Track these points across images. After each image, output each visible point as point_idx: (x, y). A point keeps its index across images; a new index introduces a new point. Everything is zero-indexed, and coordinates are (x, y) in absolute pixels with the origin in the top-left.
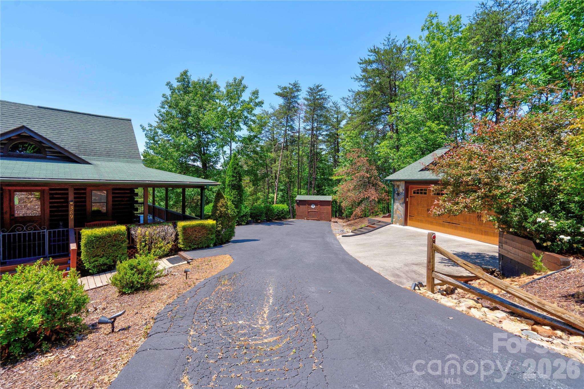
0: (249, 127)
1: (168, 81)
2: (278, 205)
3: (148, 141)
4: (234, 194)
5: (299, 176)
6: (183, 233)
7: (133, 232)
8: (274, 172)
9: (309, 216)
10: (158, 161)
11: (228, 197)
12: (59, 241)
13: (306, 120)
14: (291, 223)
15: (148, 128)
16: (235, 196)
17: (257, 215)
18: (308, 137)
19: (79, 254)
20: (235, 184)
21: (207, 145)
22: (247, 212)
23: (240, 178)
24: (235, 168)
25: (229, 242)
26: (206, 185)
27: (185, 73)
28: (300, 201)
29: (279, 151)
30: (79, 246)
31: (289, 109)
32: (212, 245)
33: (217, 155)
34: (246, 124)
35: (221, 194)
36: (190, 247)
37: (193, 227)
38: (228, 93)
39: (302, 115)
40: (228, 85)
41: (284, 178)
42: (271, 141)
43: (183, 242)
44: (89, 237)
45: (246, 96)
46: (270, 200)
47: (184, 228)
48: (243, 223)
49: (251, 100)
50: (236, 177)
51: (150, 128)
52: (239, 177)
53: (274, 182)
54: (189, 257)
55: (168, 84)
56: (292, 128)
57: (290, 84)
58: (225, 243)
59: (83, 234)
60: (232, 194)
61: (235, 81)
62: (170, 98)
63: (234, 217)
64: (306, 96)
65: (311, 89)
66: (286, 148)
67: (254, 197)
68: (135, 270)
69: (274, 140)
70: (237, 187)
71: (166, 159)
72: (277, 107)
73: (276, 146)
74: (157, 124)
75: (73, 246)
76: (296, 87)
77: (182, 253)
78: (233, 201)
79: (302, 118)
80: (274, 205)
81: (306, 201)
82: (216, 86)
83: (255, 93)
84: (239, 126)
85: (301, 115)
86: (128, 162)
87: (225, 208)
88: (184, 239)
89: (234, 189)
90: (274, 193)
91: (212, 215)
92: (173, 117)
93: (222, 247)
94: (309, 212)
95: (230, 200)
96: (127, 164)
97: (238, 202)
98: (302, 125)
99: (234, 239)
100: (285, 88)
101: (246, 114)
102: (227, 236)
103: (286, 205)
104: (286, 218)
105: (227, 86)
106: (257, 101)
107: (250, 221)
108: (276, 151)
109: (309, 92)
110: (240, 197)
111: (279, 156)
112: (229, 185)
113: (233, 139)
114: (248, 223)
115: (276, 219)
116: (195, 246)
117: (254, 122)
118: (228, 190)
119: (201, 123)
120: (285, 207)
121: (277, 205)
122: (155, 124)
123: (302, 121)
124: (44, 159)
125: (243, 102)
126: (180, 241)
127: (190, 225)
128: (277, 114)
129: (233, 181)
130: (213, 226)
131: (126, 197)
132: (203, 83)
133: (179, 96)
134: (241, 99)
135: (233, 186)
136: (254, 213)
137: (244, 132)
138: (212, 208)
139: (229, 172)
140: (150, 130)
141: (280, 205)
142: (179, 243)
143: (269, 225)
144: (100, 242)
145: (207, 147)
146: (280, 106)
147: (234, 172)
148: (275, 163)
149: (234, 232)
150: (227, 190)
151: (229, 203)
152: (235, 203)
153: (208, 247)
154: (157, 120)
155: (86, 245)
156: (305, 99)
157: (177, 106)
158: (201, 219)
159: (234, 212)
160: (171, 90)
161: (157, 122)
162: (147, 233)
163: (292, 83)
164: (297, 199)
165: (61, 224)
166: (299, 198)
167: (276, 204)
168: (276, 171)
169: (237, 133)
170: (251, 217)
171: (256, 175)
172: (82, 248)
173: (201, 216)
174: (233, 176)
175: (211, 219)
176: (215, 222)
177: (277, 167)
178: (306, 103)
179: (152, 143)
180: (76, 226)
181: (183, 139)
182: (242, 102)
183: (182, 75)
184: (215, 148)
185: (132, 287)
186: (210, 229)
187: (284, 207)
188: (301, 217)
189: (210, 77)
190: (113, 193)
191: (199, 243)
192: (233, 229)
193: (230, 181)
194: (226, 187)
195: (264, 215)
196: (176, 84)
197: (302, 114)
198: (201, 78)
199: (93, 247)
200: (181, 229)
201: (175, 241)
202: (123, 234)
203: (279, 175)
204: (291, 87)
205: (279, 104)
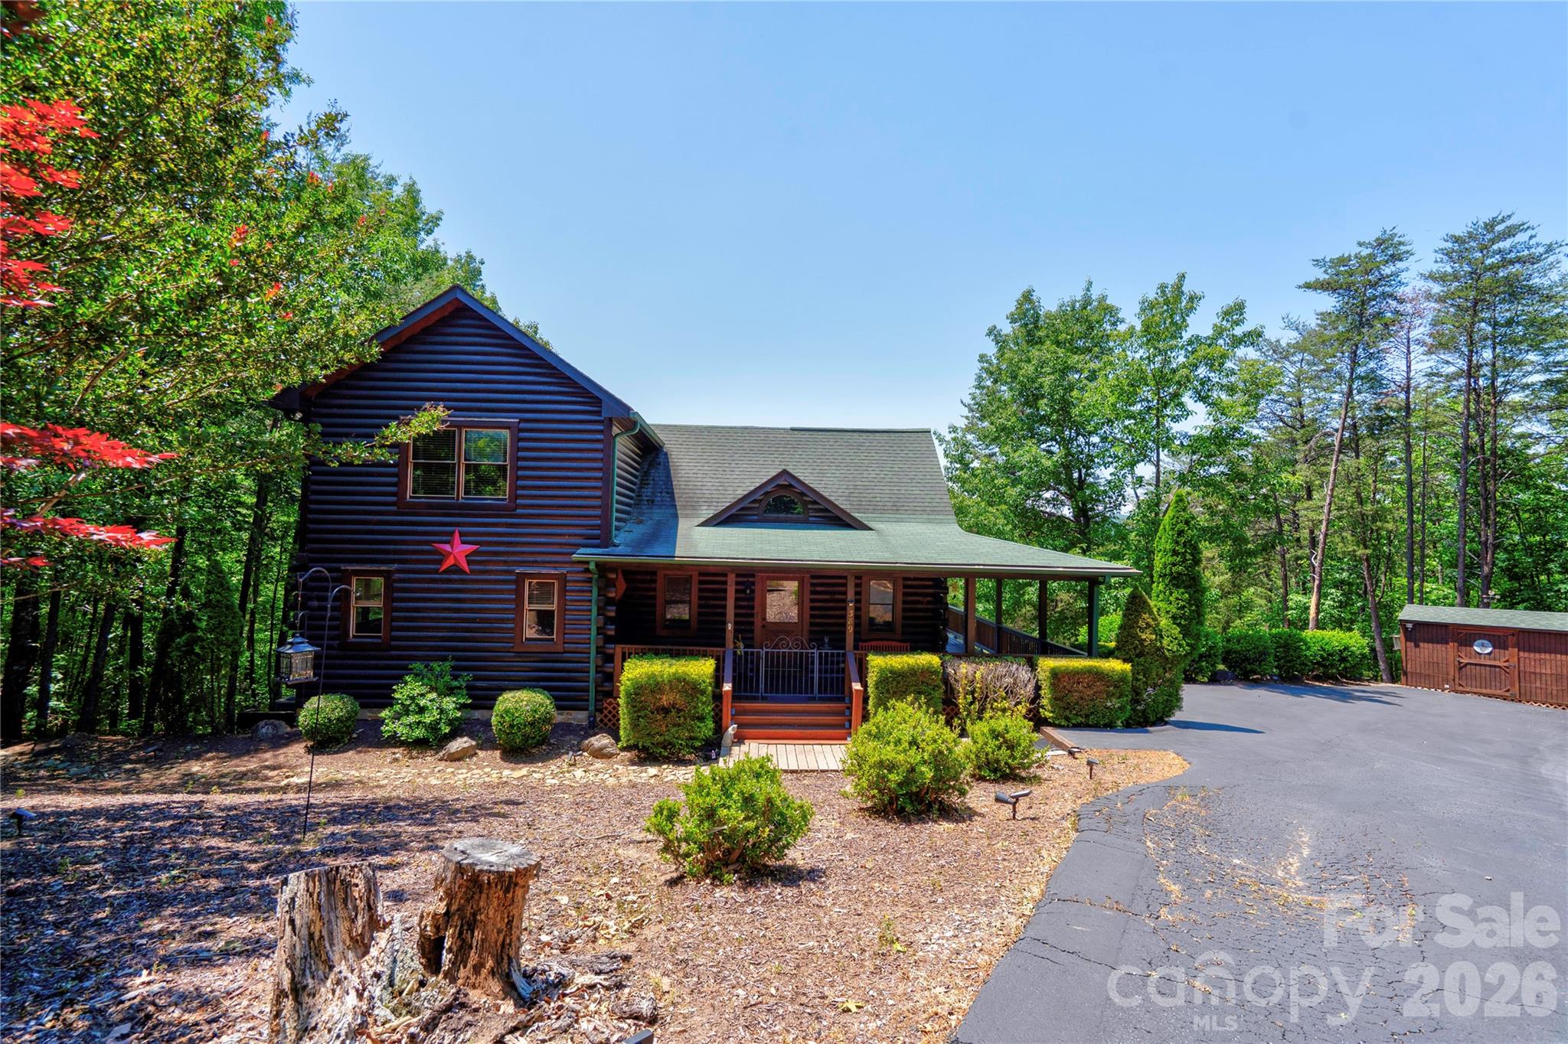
0: (1213, 404)
1: (990, 325)
2: (1324, 632)
3: (949, 465)
4: (1177, 599)
5: (1411, 536)
6: (1052, 684)
7: (950, 670)
8: (1304, 523)
9: (1463, 679)
10: (974, 510)
11: (1161, 604)
12: (832, 671)
13: (1440, 344)
14: (1385, 698)
15: (948, 437)
16: (1182, 603)
17: (1247, 659)
18: (1452, 403)
19: (866, 700)
20: (1179, 574)
21: (1089, 463)
22: (1211, 648)
23: (1194, 557)
24: (1181, 533)
25: (1166, 723)
26: (1104, 576)
27: (1027, 296)
28: (1419, 625)
29: (1322, 460)
30: (865, 685)
31: (1362, 322)
32: (1119, 723)
33: (1116, 486)
34: (1203, 399)
35: (1141, 597)
36: (1067, 719)
37: (1075, 675)
38: (1147, 328)
39: (1421, 331)
40: (1148, 306)
41: (1346, 544)
42: (1293, 427)
43: (1052, 706)
44: (882, 671)
45: (1201, 324)
46: (1291, 614)
47: (1055, 674)
48: (1200, 678)
49: (1219, 332)
50: (1184, 554)
51: (953, 435)
52: (1192, 554)
53: (1309, 559)
54: (1069, 743)
55: (991, 331)
56: (1374, 381)
57: (1360, 244)
58: (1154, 724)
59: (872, 663)
60: (1171, 598)
61: (1163, 292)
62: (995, 361)
63: (1177, 659)
64: (1435, 267)
65: (1456, 240)
66: (1352, 445)
67: (1234, 600)
68: (1001, 740)
69: (1303, 427)
70: (1187, 580)
71: (990, 504)
72: (1313, 322)
73: (1312, 443)
74: (966, 422)
75: (857, 686)
76: (1390, 248)
77: (1049, 730)
78: (1174, 618)
79: (1418, 342)
80: (1309, 634)
81: (1445, 626)
82: (1110, 311)
83: (1235, 312)
84: (1181, 405)
85: (1413, 334)
86: (930, 521)
87: (1154, 632)
88: (1055, 699)
89: (1177, 587)
90: (1306, 591)
91: (1117, 648)
92: (1005, 405)
93: (1147, 732)
94: (1461, 667)
95: (1168, 612)
96: (929, 526)
97: (1190, 619)
98: (1422, 364)
99: (1178, 716)
100: (1343, 261)
101: (1202, 371)
102: (1161, 706)
103: (1356, 633)
104: (1359, 679)
105: (1143, 310)
106: (1238, 331)
107: (1222, 672)
108: (1310, 461)
109: (1448, 254)
110: (1197, 606)
111: (1323, 475)
112: (1163, 576)
113: (1165, 441)
114: (1215, 679)
115: (1317, 678)
116: (1080, 720)
117: (1231, 390)
118: (1161, 587)
119: (1075, 411)
120: (1352, 642)
121: (1319, 633)
122: (962, 423)
123: (1417, 350)
124: (804, 523)
125: (1196, 340)
126: (1045, 702)
127: (1067, 668)
128: (1311, 343)
129: (1174, 565)
130: (1122, 678)
131: (927, 595)
132: (1073, 309)
133: (1016, 352)
134: (1186, 336)
135: (1174, 578)
136: (1235, 652)
137: (1197, 420)
138: (1117, 631)
139: (1163, 540)
140: (954, 439)
141: (1335, 633)
142: (1043, 707)
143: (1297, 695)
144: (898, 683)
145: (1088, 468)
146: (1323, 316)
147: (1177, 543)
148: (1310, 497)
149: (1179, 700)
150: (1158, 587)
151: (1164, 622)
152: (1183, 622)
153: (1110, 726)
154: (965, 411)
155: (877, 686)
156: (1432, 277)
157: (1014, 377)
158: (1090, 655)
159: (1180, 645)
160: (997, 343)
161: (967, 418)
162: (978, 675)
163: (1371, 237)
164: (1402, 615)
165: (826, 640)
166: (1411, 612)
167: (1318, 628)
168: (1316, 524)
169: (1176, 428)
170: (1224, 661)
171: (1240, 540)
172: (870, 690)
173: (1091, 649)
174: (1175, 553)
175: (1118, 658)
176: (1128, 667)
177: (1316, 512)
178: (1437, 289)
179: (957, 469)
180: (856, 647)
181: (1029, 452)
182: (1190, 342)
183: (1020, 304)
184: (1111, 469)
185: (995, 771)
186: (1114, 683)
187: (1355, 640)
188: (1430, 679)
189: (1088, 290)
190: (905, 587)
191: (1087, 712)
192: (1177, 691)
193: (1165, 566)
194: (1155, 579)
195: (1271, 659)
196: (1007, 328)
197: (1422, 329)
198: (1067, 299)
199: (888, 691)
200: (1048, 674)
201: (1032, 702)
202: (935, 673)
203: (1326, 535)
204: (1365, 252)
205: (1319, 310)
